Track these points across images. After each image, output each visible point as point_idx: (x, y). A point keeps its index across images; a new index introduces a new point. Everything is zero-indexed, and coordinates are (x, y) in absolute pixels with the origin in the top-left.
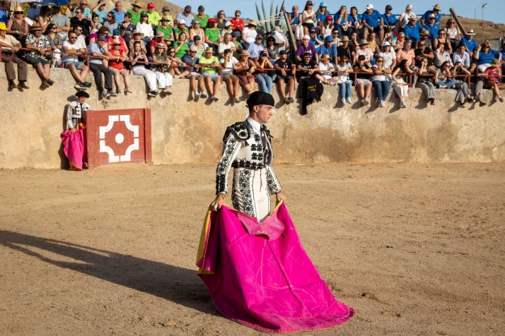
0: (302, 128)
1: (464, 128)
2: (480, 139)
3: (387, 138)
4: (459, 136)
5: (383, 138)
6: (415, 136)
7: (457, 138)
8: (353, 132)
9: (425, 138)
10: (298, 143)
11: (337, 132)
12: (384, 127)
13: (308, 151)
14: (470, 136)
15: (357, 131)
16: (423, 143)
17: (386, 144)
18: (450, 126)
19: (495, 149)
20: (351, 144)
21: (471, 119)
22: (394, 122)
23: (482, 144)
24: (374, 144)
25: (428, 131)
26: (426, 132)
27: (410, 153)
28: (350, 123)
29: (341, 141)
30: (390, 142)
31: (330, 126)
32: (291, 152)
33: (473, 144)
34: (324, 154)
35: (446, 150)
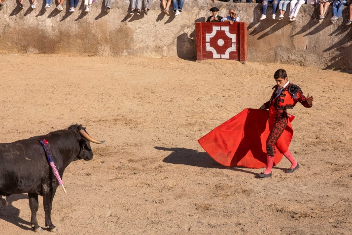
0: (17, 27)
1: (138, 30)
2: (152, 39)
3: (79, 36)
4: (134, 36)
5: (76, 36)
6: (100, 36)
7: (133, 38)
8: (54, 31)
9: (108, 38)
10: (15, 38)
11: (42, 31)
12: (77, 28)
13: (22, 45)
14: (144, 37)
15: (57, 30)
16: (106, 41)
17: (79, 41)
18: (126, 28)
19: (165, 48)
20: (53, 40)
21: (143, 24)
22: (84, 24)
23: (154, 44)
24: (71, 41)
25: (110, 32)
26: (108, 32)
27: (97, 48)
28: (51, 24)
29: (45, 37)
30: (82, 39)
31: (37, 26)
32: (9, 44)
33: (147, 43)
34: (34, 47)
35: (125, 47)
